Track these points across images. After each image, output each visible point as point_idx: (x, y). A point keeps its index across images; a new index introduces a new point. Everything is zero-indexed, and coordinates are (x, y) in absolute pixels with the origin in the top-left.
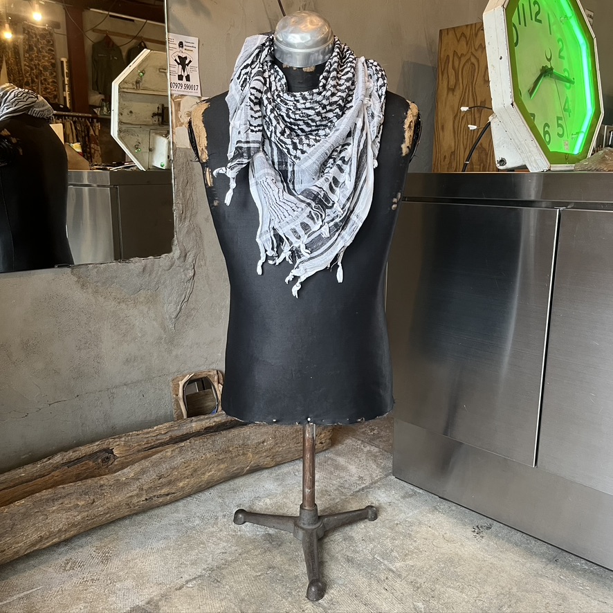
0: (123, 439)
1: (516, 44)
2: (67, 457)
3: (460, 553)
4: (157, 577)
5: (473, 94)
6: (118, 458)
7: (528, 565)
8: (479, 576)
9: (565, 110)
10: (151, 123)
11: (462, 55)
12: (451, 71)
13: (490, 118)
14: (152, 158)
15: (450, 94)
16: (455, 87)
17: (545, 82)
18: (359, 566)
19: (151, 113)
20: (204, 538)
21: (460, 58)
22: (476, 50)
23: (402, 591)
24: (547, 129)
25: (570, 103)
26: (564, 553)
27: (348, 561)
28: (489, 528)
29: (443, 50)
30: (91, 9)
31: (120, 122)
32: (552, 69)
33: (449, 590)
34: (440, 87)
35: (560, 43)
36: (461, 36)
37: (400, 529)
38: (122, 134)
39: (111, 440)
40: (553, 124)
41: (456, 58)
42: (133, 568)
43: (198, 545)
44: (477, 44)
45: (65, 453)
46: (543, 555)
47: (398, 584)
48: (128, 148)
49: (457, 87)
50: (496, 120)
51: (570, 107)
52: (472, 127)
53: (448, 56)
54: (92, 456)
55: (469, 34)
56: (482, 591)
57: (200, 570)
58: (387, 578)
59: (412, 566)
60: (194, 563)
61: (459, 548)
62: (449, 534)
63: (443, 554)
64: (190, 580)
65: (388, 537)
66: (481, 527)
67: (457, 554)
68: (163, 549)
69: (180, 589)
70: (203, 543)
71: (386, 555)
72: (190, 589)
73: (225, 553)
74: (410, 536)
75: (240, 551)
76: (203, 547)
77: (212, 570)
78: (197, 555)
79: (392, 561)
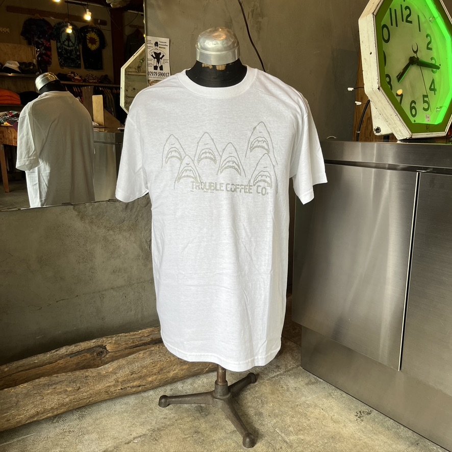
58: (281, 448)
59: (303, 440)
60: (142, 424)
61: (342, 428)
62: (336, 416)
63: (328, 432)
64: (137, 437)
65: (289, 415)
66: (363, 412)
67: (339, 433)
68: (123, 412)
69: (128, 443)
70: (152, 410)
71: (284, 430)
72: (135, 444)
73: (166, 418)
74: (306, 415)
75: (177, 418)
76: (151, 413)
77: (154, 431)
78: (146, 418)
79: (288, 434)
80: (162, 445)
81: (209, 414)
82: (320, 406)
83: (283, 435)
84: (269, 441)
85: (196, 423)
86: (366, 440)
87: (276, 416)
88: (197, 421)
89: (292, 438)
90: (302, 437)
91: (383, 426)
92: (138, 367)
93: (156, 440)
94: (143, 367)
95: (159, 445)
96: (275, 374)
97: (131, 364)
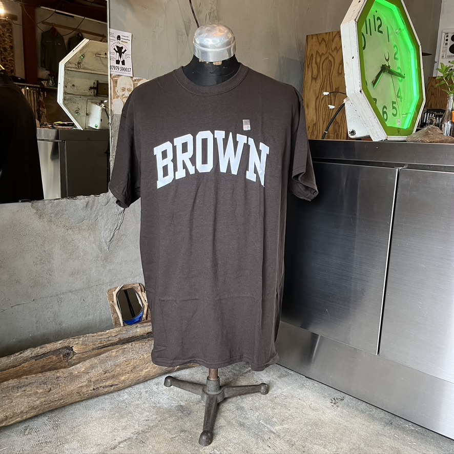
0: (81, 339)
1: (364, 48)
2: (35, 352)
3: (322, 419)
4: (96, 439)
5: (330, 83)
6: (77, 354)
7: (371, 427)
8: (337, 435)
9: (398, 97)
10: (88, 94)
11: (323, 54)
12: (314, 65)
13: (345, 100)
14: (88, 120)
15: (314, 82)
16: (317, 77)
17: (384, 76)
18: (249, 429)
19: (89, 87)
20: (131, 409)
21: (321, 57)
22: (333, 51)
23: (281, 448)
24: (385, 110)
25: (402, 92)
26: (397, 418)
27: (241, 425)
28: (342, 400)
29: (309, 49)
30: (42, 7)
31: (65, 93)
32: (389, 67)
33: (315, 446)
34: (306, 76)
35: (395, 48)
36: (322, 41)
37: (278, 400)
38: (66, 102)
39: (71, 340)
40: (390, 106)
41: (318, 56)
42: (78, 433)
43: (127, 415)
44: (333, 47)
45: (33, 349)
46: (381, 419)
47: (278, 443)
48: (70, 112)
49: (319, 77)
50: (349, 102)
51: (402, 95)
52: (332, 107)
53: (312, 54)
54: (56, 352)
55: (327, 39)
56: (339, 446)
57: (129, 433)
58: (270, 438)
59: (288, 429)
60: (124, 428)
61: (321, 415)
62: (314, 404)
63: (310, 419)
64: (122, 442)
65: (269, 407)
66: (337, 399)
67: (320, 420)
68: (100, 418)
69: (114, 448)
70: (131, 413)
71: (268, 421)
72: (123, 449)
73: (148, 420)
74: (286, 406)
75: (159, 419)
76: (131, 416)
77: (138, 433)
78: (127, 422)
79: (273, 425)
80: (150, 446)
81: (191, 412)
82: (297, 396)
83: (268, 426)
84: (257, 433)
85: (180, 422)
86: (345, 424)
87: (257, 409)
88: (180, 420)
89: (277, 428)
90: (286, 426)
91: (357, 409)
92: (111, 366)
93: (143, 442)
94: (116, 366)
95: (148, 447)
96: (247, 370)
97: (103, 363)
